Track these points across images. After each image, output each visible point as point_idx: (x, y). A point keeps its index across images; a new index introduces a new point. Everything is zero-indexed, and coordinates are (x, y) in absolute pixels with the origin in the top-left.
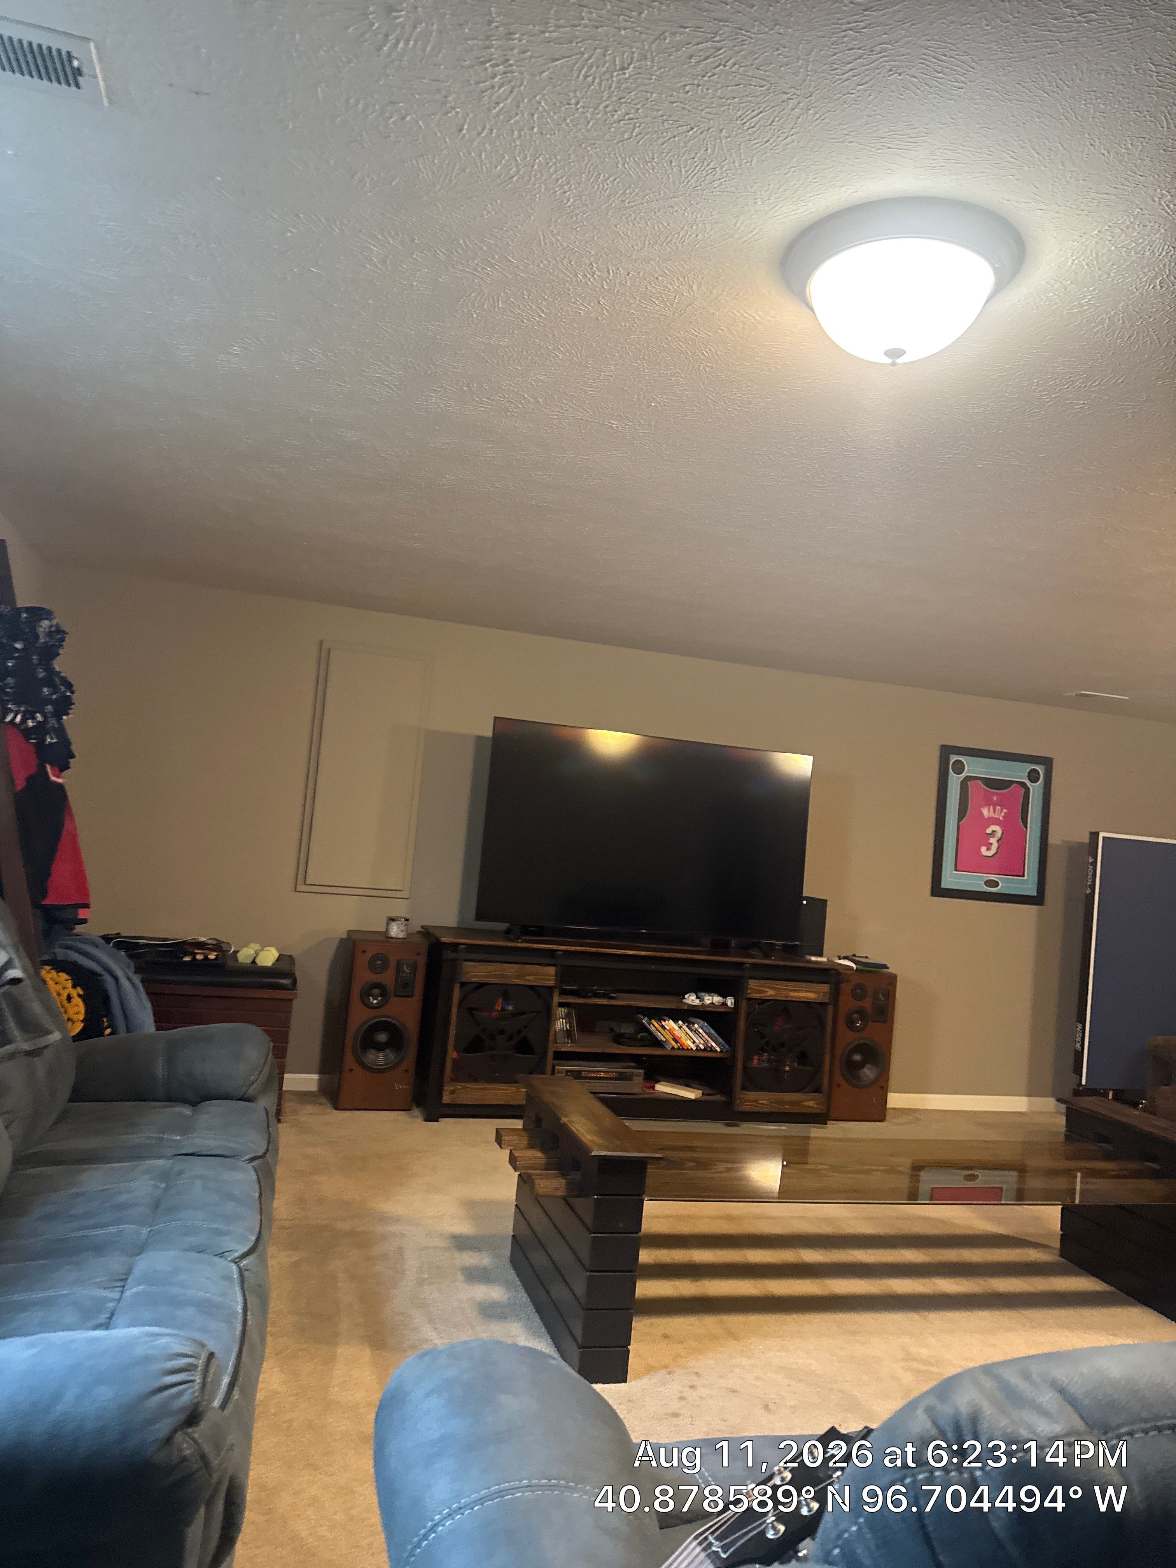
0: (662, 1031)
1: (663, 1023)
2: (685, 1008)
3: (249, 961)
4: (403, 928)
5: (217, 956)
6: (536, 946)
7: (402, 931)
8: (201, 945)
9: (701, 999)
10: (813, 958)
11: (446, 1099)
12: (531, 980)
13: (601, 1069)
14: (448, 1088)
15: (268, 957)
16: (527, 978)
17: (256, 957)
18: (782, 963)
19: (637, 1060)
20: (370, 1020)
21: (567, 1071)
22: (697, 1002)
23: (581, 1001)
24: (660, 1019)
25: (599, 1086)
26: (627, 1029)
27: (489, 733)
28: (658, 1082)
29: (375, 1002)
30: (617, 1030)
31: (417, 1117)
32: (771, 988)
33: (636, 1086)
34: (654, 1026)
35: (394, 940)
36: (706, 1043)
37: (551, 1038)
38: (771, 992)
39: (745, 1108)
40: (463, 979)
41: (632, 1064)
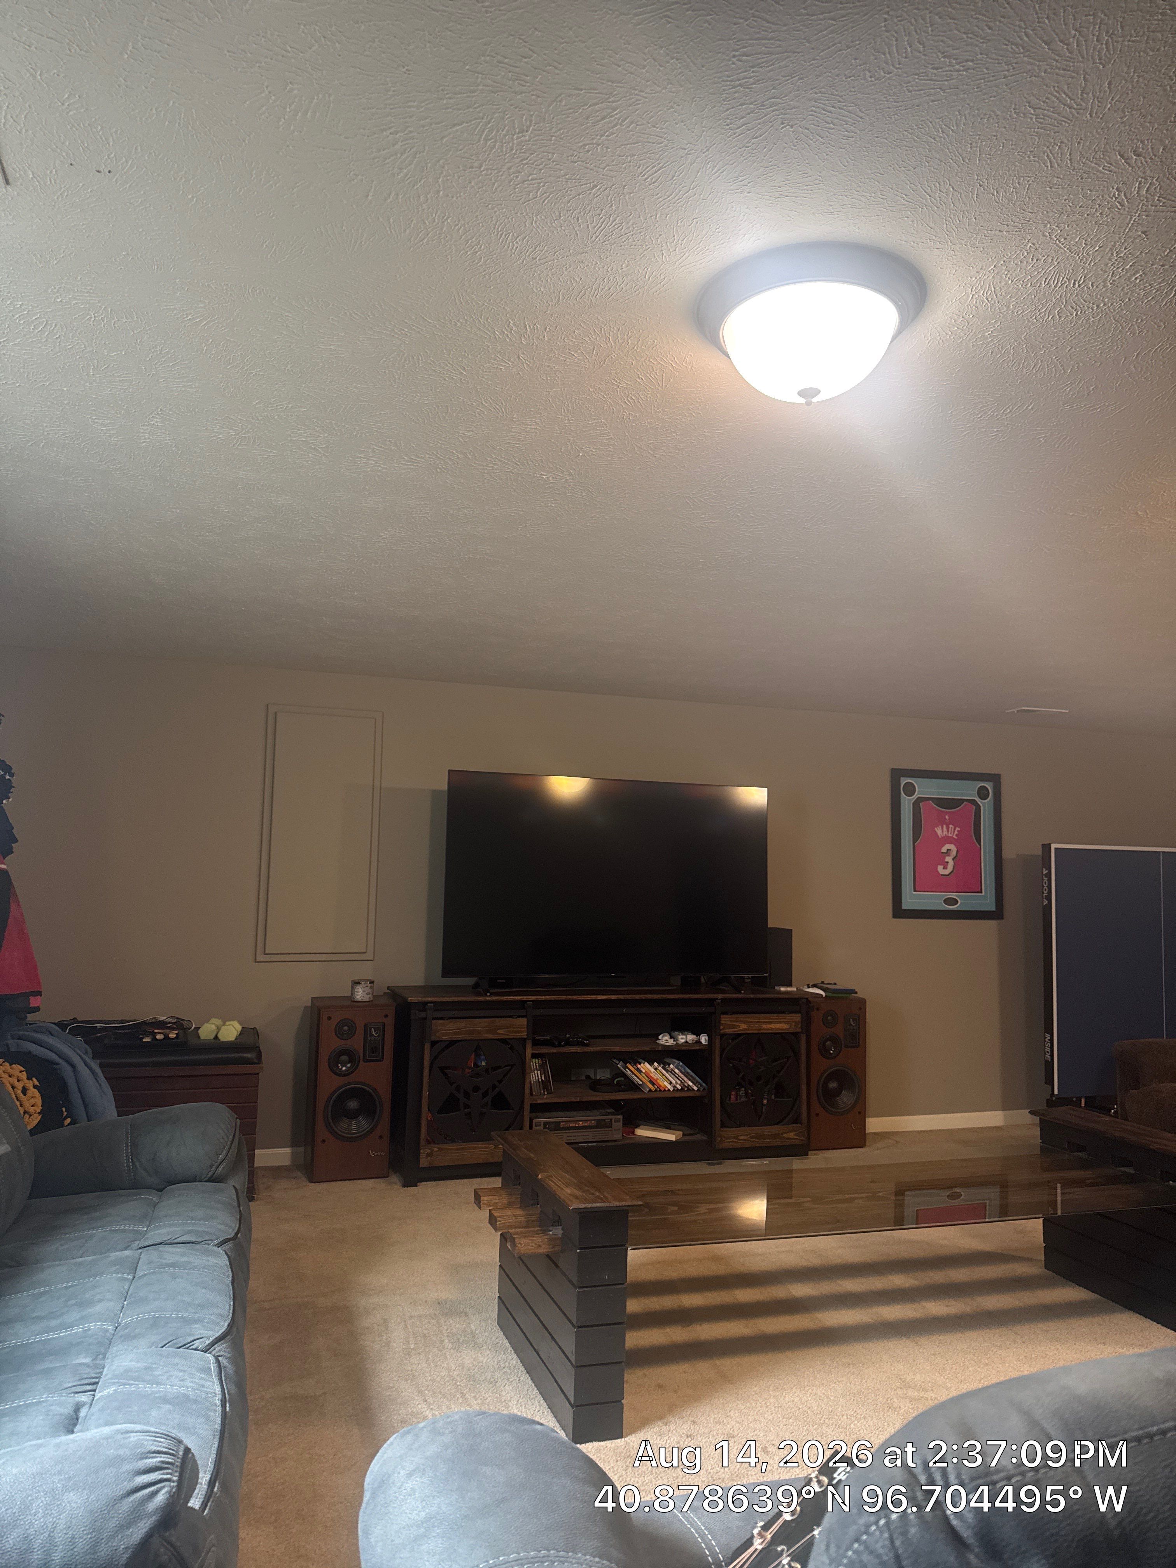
0: (638, 1074)
1: (639, 1066)
2: (660, 1048)
3: (212, 1037)
4: (368, 990)
5: (177, 1034)
6: (505, 998)
7: (368, 994)
8: (162, 1025)
9: (675, 1039)
10: (783, 989)
11: (424, 1162)
12: (502, 1033)
13: (580, 1119)
14: (424, 1151)
15: (230, 1032)
16: (499, 1031)
17: (218, 1033)
18: (752, 996)
19: (616, 1106)
20: (340, 1087)
21: (545, 1123)
22: (671, 1042)
23: (554, 1050)
24: (635, 1062)
25: (578, 1136)
26: (603, 1074)
27: (445, 787)
28: (637, 1126)
29: (344, 1068)
30: (592, 1076)
31: (396, 1184)
32: (744, 1022)
33: (616, 1132)
34: (630, 1070)
35: (360, 1004)
36: (682, 1083)
37: (527, 1091)
38: (743, 1026)
39: (725, 1145)
40: (433, 1038)
41: (611, 1110)
